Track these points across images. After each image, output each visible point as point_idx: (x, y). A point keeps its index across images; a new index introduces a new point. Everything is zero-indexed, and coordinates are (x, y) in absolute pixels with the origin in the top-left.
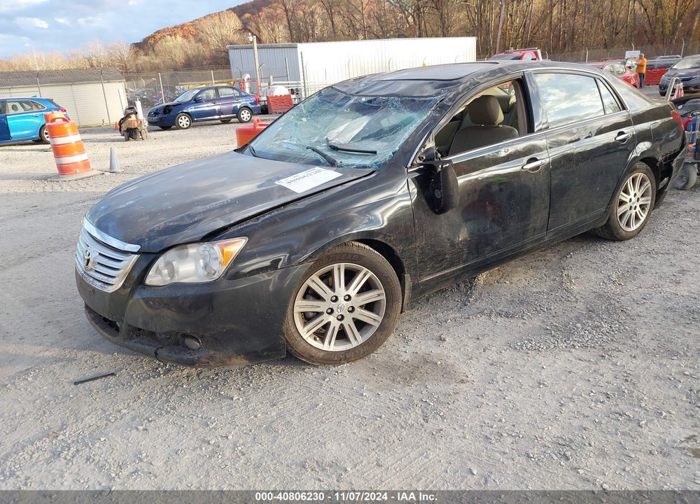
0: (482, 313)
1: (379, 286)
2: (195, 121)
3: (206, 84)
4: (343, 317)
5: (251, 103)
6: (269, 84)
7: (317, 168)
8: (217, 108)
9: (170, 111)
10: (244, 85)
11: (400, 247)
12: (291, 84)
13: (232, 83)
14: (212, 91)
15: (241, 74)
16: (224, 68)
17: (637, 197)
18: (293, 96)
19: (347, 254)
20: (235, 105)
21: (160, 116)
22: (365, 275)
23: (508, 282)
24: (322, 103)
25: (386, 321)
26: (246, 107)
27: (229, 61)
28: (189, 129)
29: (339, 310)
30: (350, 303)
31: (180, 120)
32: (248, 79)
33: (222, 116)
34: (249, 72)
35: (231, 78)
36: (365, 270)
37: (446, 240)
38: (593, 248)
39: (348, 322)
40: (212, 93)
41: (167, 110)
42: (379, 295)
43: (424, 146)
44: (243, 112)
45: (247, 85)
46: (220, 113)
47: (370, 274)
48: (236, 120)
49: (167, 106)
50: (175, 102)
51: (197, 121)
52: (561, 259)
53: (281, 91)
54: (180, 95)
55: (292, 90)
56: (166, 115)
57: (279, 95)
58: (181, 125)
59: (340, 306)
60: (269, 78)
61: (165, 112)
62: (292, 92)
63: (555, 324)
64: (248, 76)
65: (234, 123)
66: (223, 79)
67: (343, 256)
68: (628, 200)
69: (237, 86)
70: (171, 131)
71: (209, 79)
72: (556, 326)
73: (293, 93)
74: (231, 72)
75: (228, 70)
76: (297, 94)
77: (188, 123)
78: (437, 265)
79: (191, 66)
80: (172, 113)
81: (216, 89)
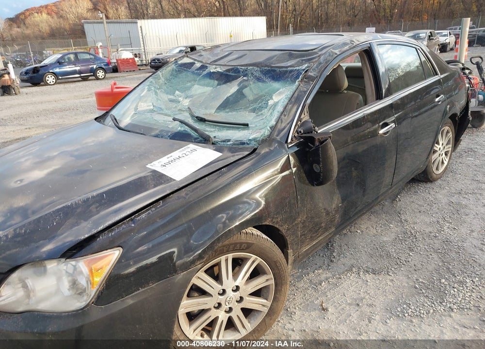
0: (350, 270)
1: (267, 272)
2: (60, 79)
3: (68, 50)
4: (231, 309)
5: (105, 65)
6: (117, 50)
7: (192, 146)
8: (78, 68)
9: (38, 71)
10: (98, 51)
11: (286, 226)
12: (135, 50)
13: (88, 49)
14: (73, 55)
15: (95, 42)
16: (81, 37)
17: (443, 146)
18: (137, 59)
19: (236, 244)
20: (92, 66)
21: (30, 75)
22: (253, 262)
23: (359, 231)
24: (179, 71)
25: (274, 305)
26: (101, 68)
27: (85, 32)
28: (55, 86)
29: (227, 304)
30: (238, 295)
31: (47, 78)
32: (101, 46)
33: (82, 75)
34: (101, 41)
35: (87, 45)
36: (254, 257)
37: (323, 211)
38: (413, 190)
39: (237, 314)
40: (72, 57)
41: (36, 70)
42: (267, 280)
43: (299, 119)
44: (98, 72)
45: (100, 51)
46: (80, 72)
47: (259, 260)
48: (94, 77)
49: (35, 67)
50: (42, 64)
51: (61, 79)
52: (392, 203)
53: (127, 55)
54: (47, 57)
55: (135, 54)
56: (35, 75)
57: (125, 58)
58: (48, 82)
59: (228, 299)
60: (117, 45)
61: (34, 72)
62: (136, 55)
63: (421, 280)
64: (100, 44)
65: (92, 80)
66: (81, 46)
67: (231, 247)
68: (437, 149)
69: (92, 51)
70: (40, 87)
71: (69, 46)
72: (422, 282)
73: (136, 57)
74: (86, 41)
75: (84, 40)
76: (140, 57)
77: (54, 81)
78: (315, 235)
79: (56, 36)
80: (40, 73)
81: (76, 54)
